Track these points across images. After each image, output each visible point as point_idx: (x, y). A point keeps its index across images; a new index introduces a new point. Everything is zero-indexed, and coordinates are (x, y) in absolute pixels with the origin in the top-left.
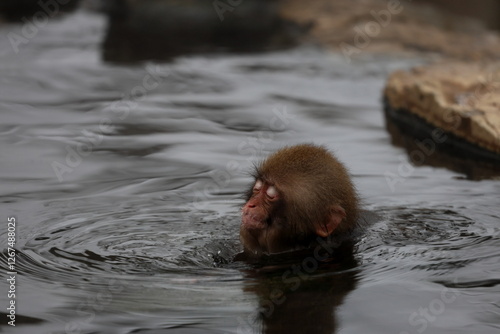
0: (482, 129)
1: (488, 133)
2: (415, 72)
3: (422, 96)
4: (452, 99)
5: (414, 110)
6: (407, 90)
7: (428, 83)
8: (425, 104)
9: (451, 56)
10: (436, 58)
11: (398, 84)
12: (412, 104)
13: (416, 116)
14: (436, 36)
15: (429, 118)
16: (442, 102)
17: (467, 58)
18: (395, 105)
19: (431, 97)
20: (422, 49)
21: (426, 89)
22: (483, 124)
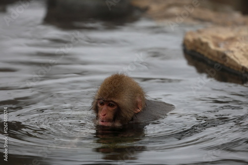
0: (232, 60)
1: (235, 62)
2: (199, 32)
3: (202, 44)
4: (217, 45)
5: (198, 50)
6: (195, 41)
7: (205, 37)
8: (204, 48)
9: (217, 24)
10: (209, 25)
11: (190, 38)
12: (197, 48)
13: (199, 53)
14: (209, 14)
15: (206, 54)
16: (212, 47)
17: (224, 25)
18: (189, 48)
19: (206, 44)
20: (202, 20)
21: (204, 40)
22: (232, 57)
